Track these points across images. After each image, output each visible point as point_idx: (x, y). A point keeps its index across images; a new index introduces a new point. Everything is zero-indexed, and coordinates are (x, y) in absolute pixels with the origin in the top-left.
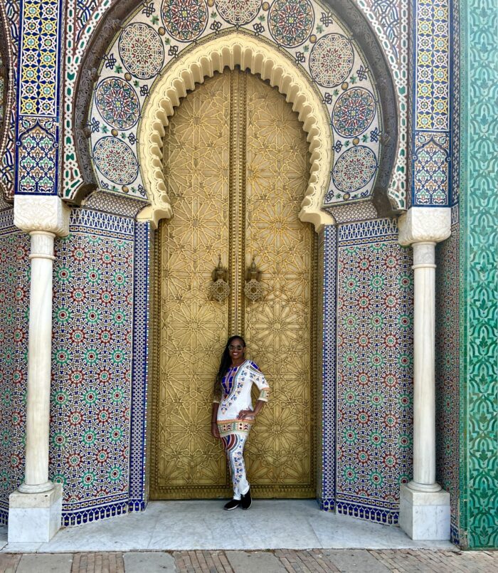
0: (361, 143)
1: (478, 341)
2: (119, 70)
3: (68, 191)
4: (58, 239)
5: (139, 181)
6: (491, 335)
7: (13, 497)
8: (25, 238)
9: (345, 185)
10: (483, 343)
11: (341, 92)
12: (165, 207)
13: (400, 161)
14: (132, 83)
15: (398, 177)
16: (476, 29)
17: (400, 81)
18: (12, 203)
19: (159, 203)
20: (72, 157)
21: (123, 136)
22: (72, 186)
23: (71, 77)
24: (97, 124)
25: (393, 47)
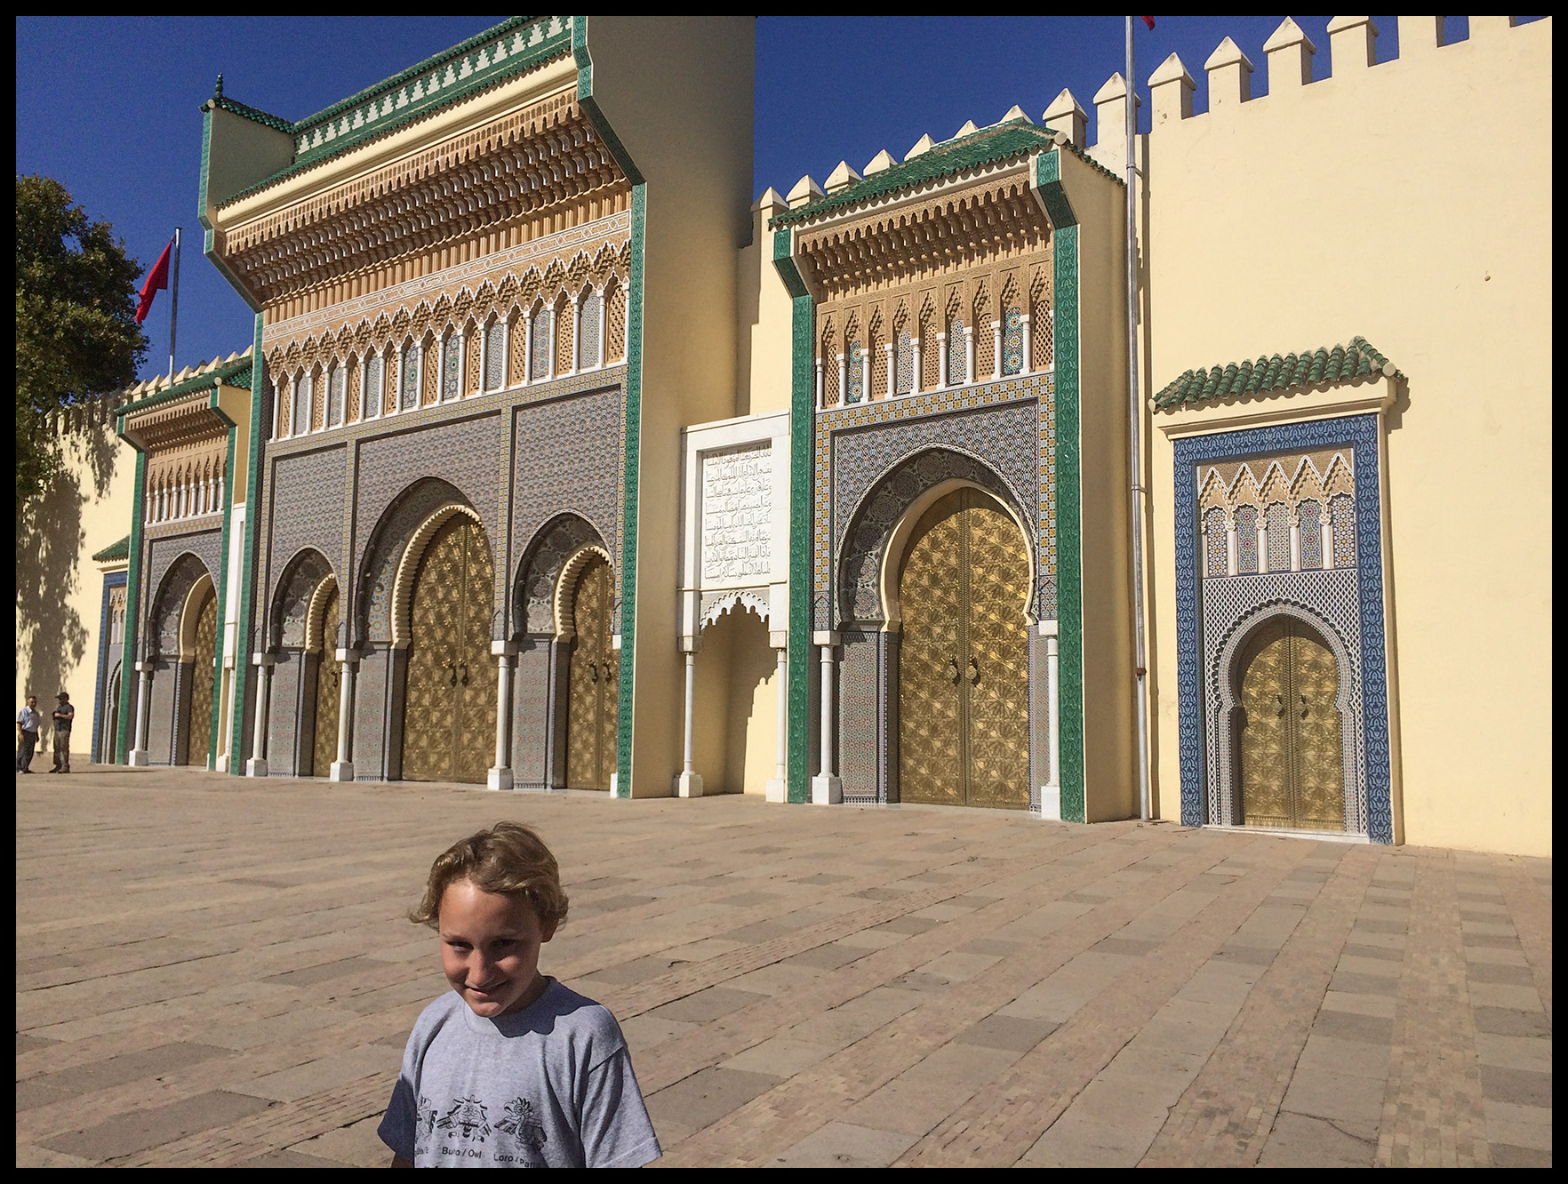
2: (538, 573)
14: (546, 576)
21: (544, 602)
23: (511, 587)
24: (530, 600)
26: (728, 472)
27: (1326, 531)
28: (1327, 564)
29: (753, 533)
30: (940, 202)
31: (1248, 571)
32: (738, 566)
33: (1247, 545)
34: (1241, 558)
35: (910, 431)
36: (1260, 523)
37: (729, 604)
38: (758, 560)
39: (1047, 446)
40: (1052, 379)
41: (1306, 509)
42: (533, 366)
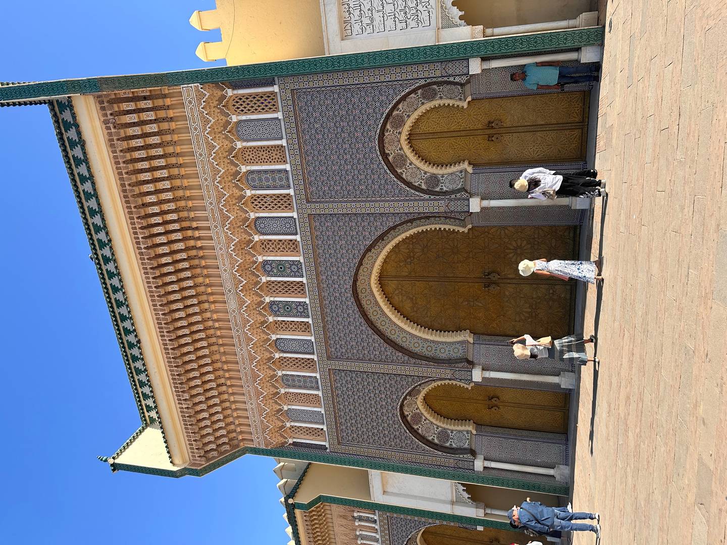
0: (441, 90)
1: (521, 46)
2: (421, 182)
3: (467, 196)
4: (482, 199)
5: (457, 173)
6: (518, 41)
7: (572, 208)
8: (483, 209)
9: (457, 94)
10: (521, 44)
11: (421, 99)
12: (466, 163)
13: (451, 79)
14: (424, 178)
15: (457, 79)
16: (406, 59)
17: (422, 82)
18: (472, 213)
19: (465, 165)
20: (456, 196)
21: (442, 180)
22: (465, 195)
23: (430, 197)
24: (441, 189)
25: (410, 86)
26: (357, 13)
42: (282, 187)
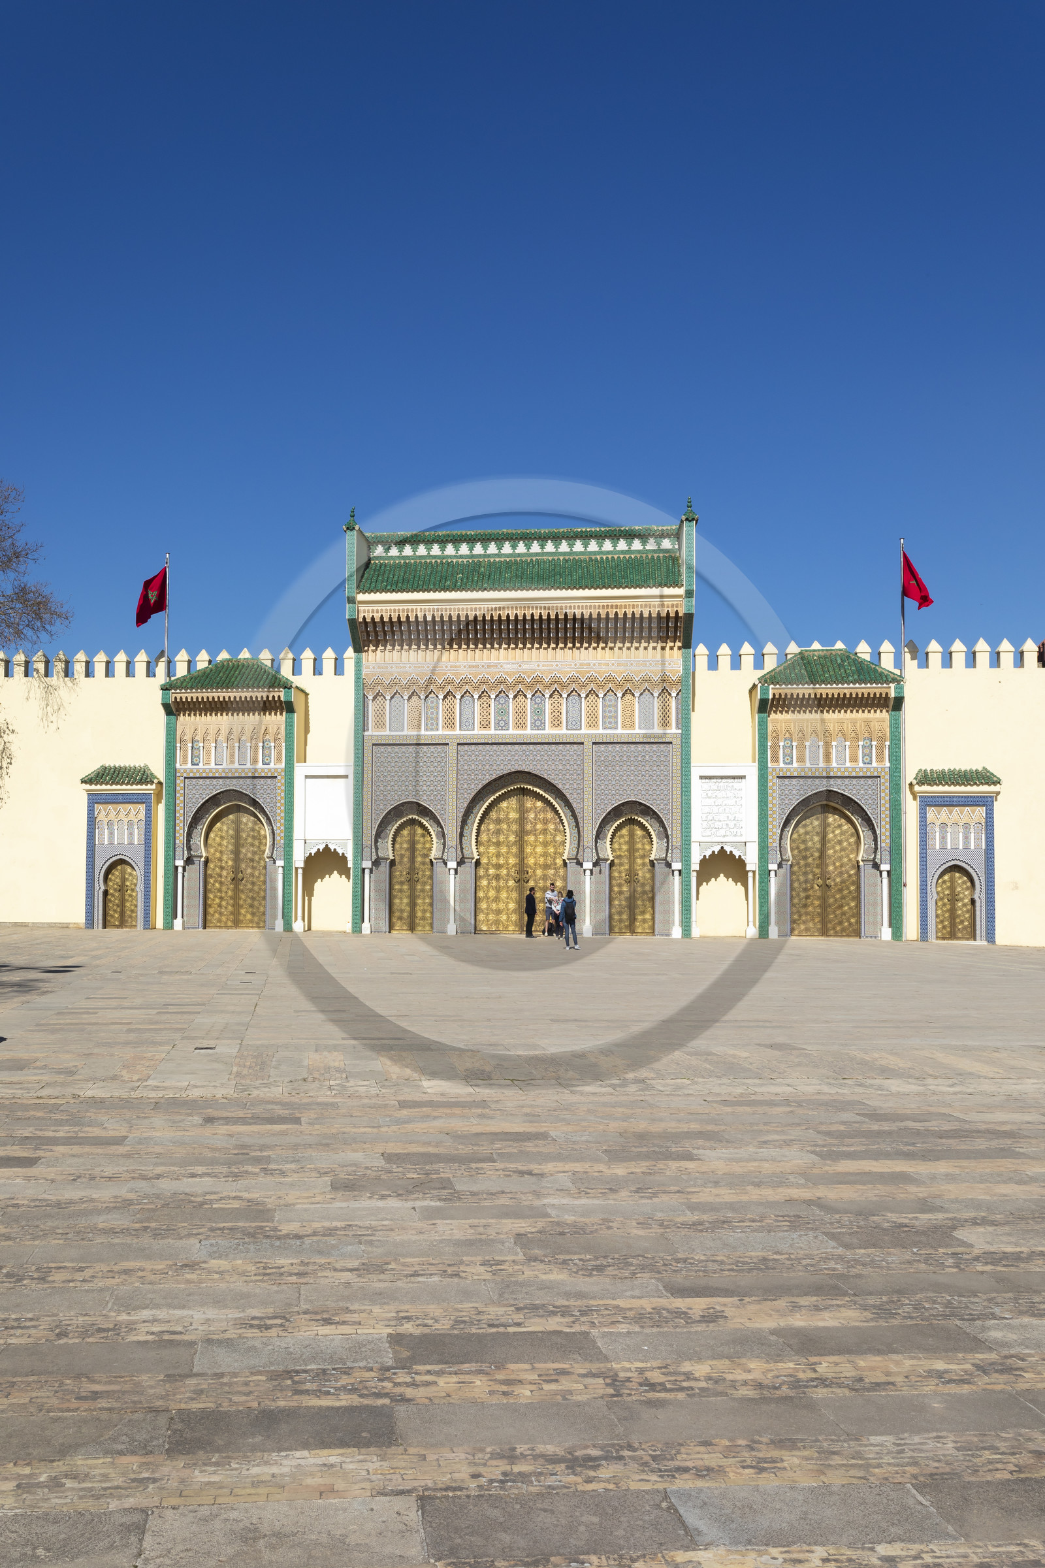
26: (715, 788)
27: (972, 835)
28: (972, 847)
29: (731, 817)
30: (846, 691)
31: (943, 848)
32: (722, 832)
33: (943, 838)
34: (941, 842)
35: (817, 781)
36: (949, 830)
37: (717, 849)
38: (735, 830)
39: (885, 797)
40: (887, 770)
41: (966, 827)
42: (604, 723)
